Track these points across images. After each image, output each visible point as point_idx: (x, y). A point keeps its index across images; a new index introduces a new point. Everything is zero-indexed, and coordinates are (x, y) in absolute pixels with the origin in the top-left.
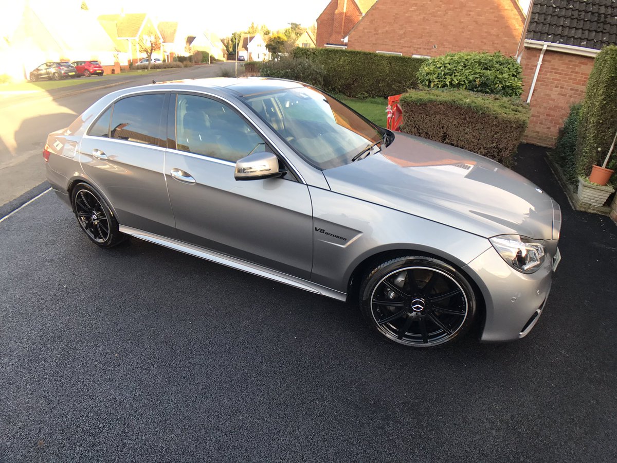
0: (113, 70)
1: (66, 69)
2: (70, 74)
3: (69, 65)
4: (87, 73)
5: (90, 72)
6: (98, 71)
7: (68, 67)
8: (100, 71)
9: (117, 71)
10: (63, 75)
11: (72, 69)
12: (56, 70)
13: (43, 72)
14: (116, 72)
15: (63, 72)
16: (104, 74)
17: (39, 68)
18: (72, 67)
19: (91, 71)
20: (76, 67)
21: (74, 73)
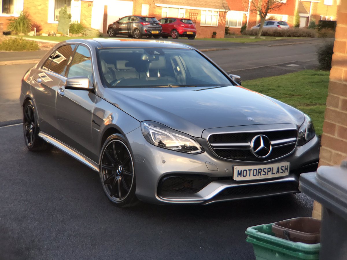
0: (215, 33)
1: (149, 26)
2: (153, 32)
3: (154, 22)
4: (174, 34)
5: (178, 32)
6: (188, 33)
7: (152, 24)
8: (192, 33)
9: (221, 34)
10: (144, 32)
11: (157, 26)
12: (137, 26)
13: (123, 26)
14: (218, 36)
15: (145, 29)
16: (196, 37)
17: (121, 21)
18: (157, 24)
19: (180, 31)
20: (162, 25)
21: (157, 32)
